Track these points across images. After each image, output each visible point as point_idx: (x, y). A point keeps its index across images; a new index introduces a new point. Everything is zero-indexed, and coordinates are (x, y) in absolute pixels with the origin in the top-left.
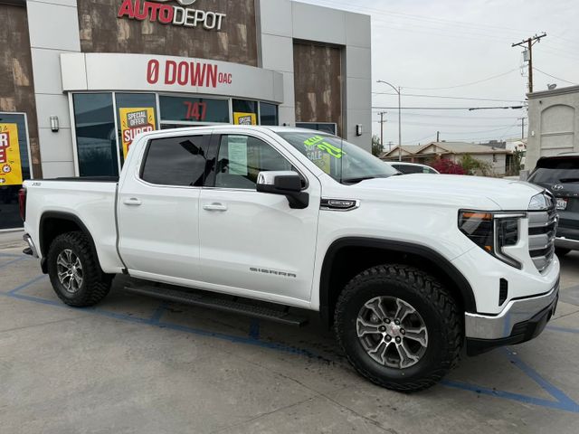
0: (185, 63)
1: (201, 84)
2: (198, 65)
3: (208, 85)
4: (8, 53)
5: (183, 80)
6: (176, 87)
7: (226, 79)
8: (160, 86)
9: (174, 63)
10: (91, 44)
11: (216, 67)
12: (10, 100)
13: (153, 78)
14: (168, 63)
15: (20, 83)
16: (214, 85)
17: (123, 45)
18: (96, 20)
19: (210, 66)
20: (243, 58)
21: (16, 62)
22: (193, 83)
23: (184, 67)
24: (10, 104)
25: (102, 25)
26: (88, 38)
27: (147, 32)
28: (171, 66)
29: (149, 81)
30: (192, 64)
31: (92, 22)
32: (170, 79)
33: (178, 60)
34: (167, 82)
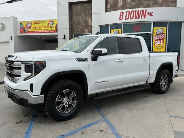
0: (133, 11)
1: (139, 18)
2: (138, 11)
3: (141, 18)
4: (88, 16)
5: (132, 17)
6: (129, 20)
7: (151, 14)
8: (124, 21)
9: (129, 12)
10: (110, 9)
11: (146, 10)
12: (87, 30)
13: (121, 19)
14: (127, 12)
15: (90, 25)
16: (144, 18)
17: (120, 8)
18: (112, 2)
19: (143, 11)
20: (168, 4)
21: (90, 19)
22: (136, 18)
23: (132, 12)
24: (87, 31)
25: (114, 2)
26: (109, 8)
27: (128, 2)
28: (128, 13)
29: (120, 20)
30: (136, 11)
31: (111, 2)
32: (127, 18)
33: (130, 10)
34: (126, 19)
